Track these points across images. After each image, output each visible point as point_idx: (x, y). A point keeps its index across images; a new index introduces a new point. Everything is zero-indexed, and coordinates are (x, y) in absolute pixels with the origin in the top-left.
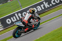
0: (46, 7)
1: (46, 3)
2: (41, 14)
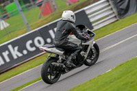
0: (15, 57)
1: (13, 47)
2: (3, 72)
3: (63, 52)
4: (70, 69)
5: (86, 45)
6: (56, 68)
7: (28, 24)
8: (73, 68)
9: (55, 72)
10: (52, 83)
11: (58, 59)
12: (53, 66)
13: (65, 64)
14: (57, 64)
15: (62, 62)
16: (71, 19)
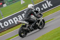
3: (28, 23)
4: (32, 31)
5: (39, 20)
6: (25, 30)
7: (33, 2)
8: (33, 30)
9: (25, 32)
10: (23, 37)
11: (26, 26)
12: (24, 29)
13: (29, 29)
14: (26, 28)
15: (28, 28)
16: (32, 8)
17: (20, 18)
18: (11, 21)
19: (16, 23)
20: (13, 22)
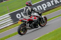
17: (49, 5)
18: (39, 8)
19: (45, 10)
20: (41, 9)
